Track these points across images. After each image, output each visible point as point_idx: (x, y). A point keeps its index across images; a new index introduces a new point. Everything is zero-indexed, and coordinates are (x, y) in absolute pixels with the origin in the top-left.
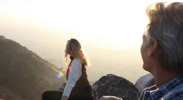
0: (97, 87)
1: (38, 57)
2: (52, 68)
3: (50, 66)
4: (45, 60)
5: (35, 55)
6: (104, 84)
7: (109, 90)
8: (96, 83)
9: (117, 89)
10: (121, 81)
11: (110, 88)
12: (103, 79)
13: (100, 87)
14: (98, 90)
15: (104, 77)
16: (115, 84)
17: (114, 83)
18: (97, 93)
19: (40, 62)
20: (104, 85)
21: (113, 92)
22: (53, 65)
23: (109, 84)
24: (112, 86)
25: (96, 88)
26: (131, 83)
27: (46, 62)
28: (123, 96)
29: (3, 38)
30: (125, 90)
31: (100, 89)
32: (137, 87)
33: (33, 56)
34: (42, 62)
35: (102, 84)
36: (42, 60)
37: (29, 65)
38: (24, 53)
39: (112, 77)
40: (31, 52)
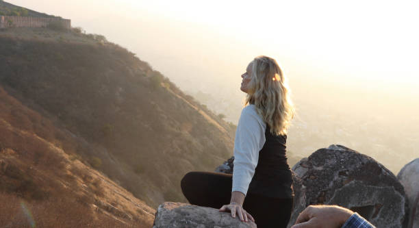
0: (305, 172)
1: (173, 87)
2: (202, 112)
3: (196, 108)
4: (186, 94)
5: (167, 81)
6: (320, 168)
7: (331, 184)
8: (301, 164)
9: (353, 182)
10: (363, 164)
11: (336, 178)
12: (321, 156)
13: (311, 173)
14: (305, 180)
15: (322, 151)
16: (348, 171)
17: (345, 167)
18: (303, 187)
19: (176, 97)
20: (322, 171)
21: (340, 189)
22: (205, 106)
23: (334, 169)
24: (341, 174)
25: (302, 175)
26: (388, 171)
27: (189, 98)
28: (366, 199)
29: (102, 41)
30: (370, 186)
31: (312, 177)
32: (403, 183)
33: (162, 84)
34: (180, 97)
35: (318, 166)
36: (181, 94)
37: (153, 103)
38: (144, 75)
39: (341, 152)
40: (157, 74)
